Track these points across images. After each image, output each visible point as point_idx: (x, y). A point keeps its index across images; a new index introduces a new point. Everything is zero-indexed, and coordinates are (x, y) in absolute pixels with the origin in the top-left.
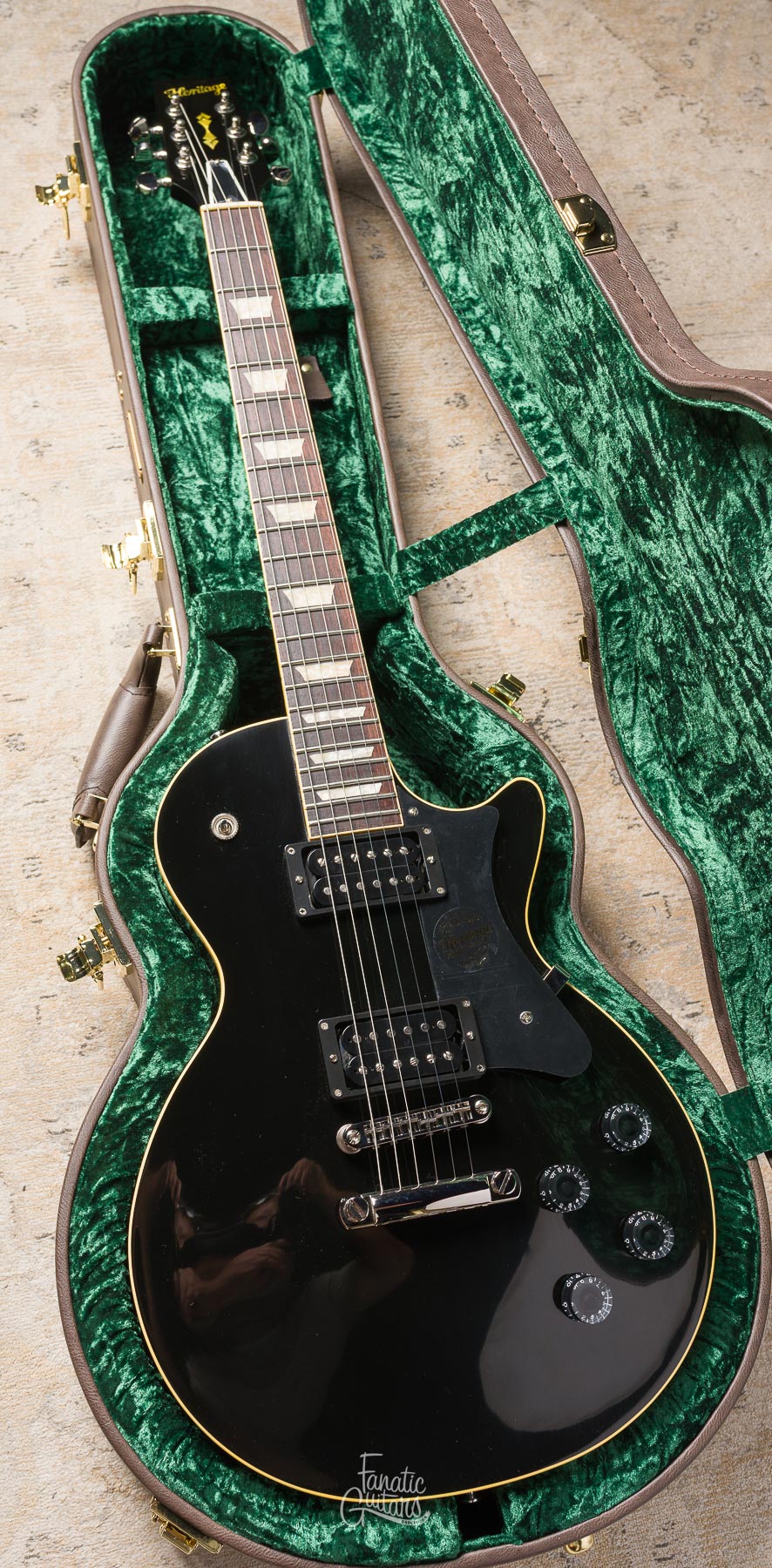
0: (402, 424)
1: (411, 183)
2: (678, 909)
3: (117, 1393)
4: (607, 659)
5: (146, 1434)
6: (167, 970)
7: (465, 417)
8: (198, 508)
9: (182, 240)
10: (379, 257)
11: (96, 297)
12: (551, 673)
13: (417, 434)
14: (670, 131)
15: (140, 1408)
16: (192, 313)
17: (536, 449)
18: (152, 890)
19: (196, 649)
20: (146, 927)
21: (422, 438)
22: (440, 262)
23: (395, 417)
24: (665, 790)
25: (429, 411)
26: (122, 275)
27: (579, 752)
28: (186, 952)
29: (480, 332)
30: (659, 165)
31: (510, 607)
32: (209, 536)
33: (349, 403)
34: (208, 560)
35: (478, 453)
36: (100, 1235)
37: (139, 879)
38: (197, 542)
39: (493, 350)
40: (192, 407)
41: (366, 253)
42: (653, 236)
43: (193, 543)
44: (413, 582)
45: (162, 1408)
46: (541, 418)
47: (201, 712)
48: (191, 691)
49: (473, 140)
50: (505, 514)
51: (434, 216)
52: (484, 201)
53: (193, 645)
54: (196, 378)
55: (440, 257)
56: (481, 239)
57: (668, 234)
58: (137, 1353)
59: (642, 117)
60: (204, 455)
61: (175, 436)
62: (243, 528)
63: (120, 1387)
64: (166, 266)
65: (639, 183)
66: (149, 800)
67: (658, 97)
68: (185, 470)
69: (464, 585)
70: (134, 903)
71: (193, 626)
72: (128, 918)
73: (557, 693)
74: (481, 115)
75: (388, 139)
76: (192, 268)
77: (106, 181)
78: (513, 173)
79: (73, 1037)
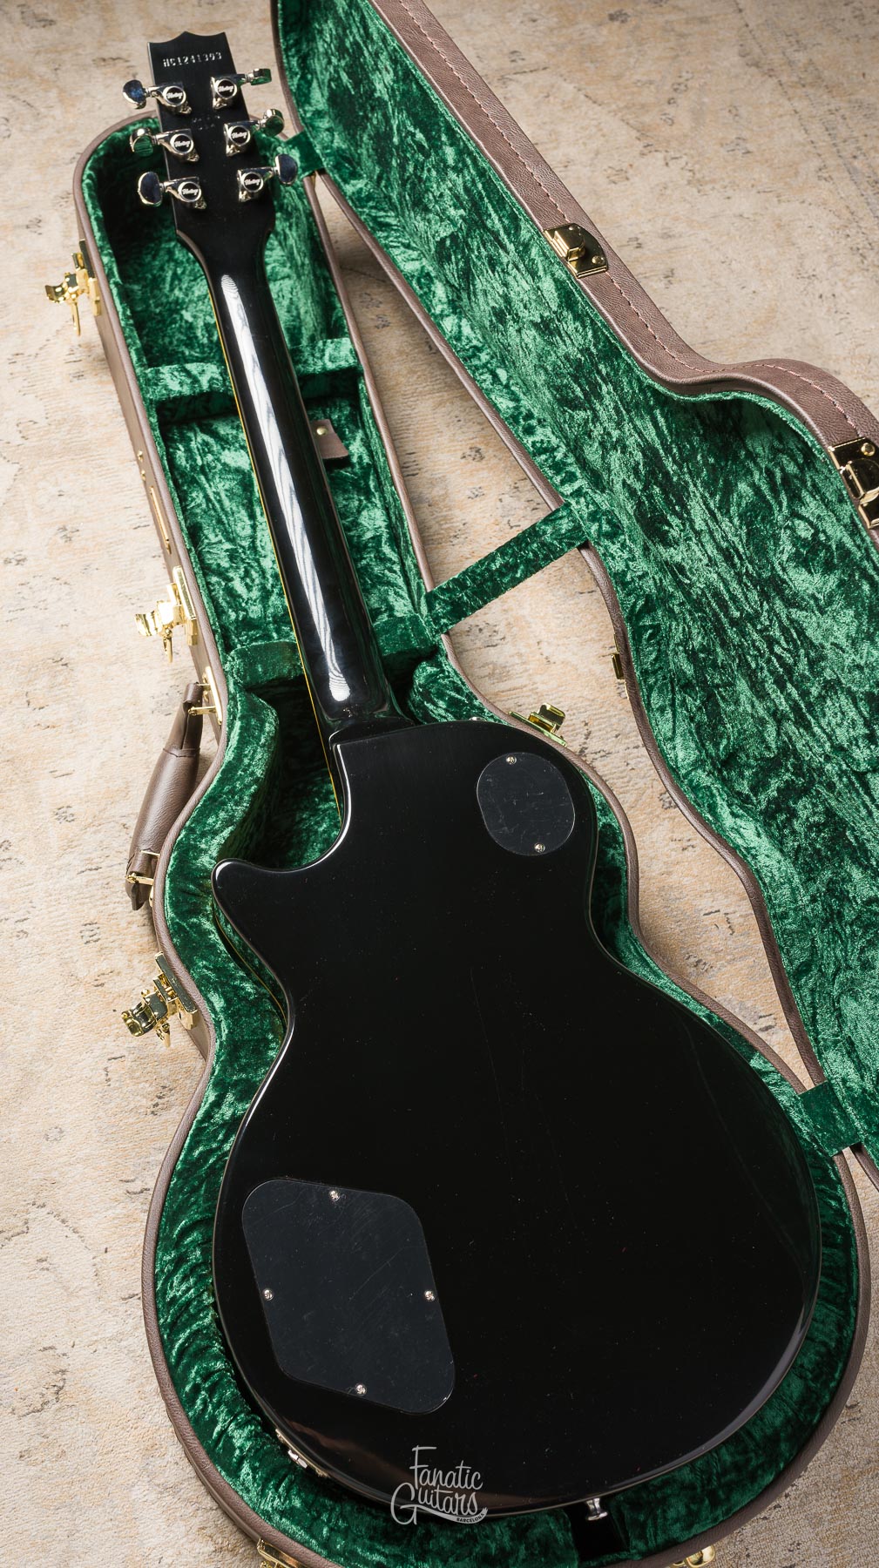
0: (421, 481)
1: (408, 246)
2: (741, 925)
3: (215, 1435)
4: (641, 672)
5: (248, 1474)
6: (233, 1013)
7: (483, 469)
8: (227, 570)
9: (191, 327)
10: (384, 326)
11: (113, 388)
12: (590, 706)
13: (437, 489)
14: (657, 185)
15: (239, 1448)
16: (205, 386)
17: (551, 478)
18: (212, 936)
19: (236, 702)
20: (209, 973)
21: (442, 492)
22: (442, 316)
23: (413, 475)
24: (712, 796)
25: (446, 467)
26: (135, 358)
27: (626, 780)
28: (250, 994)
29: (487, 376)
30: (650, 217)
31: (544, 646)
32: (240, 596)
33: (366, 460)
34: (240, 619)
35: (499, 503)
36: (185, 1278)
37: (198, 927)
38: (228, 603)
39: (501, 391)
40: (213, 476)
41: (371, 324)
42: (650, 284)
43: (224, 604)
44: (444, 621)
45: (262, 1447)
46: (554, 449)
47: (246, 761)
48: (234, 741)
49: (462, 192)
50: (527, 544)
51: (433, 275)
52: (479, 248)
53: (232, 698)
54: (215, 449)
55: (442, 311)
56: (479, 286)
57: (665, 281)
58: (232, 1393)
59: (629, 175)
60: (228, 520)
61: (199, 505)
62: (273, 586)
63: (218, 1429)
64: (178, 352)
65: (633, 236)
66: (202, 850)
67: (643, 154)
68: (211, 536)
69: (496, 629)
70: (195, 950)
71: (231, 681)
72: (189, 965)
73: (599, 725)
74: (468, 167)
75: (383, 209)
77: (113, 273)
78: (504, 216)
79: (145, 1097)
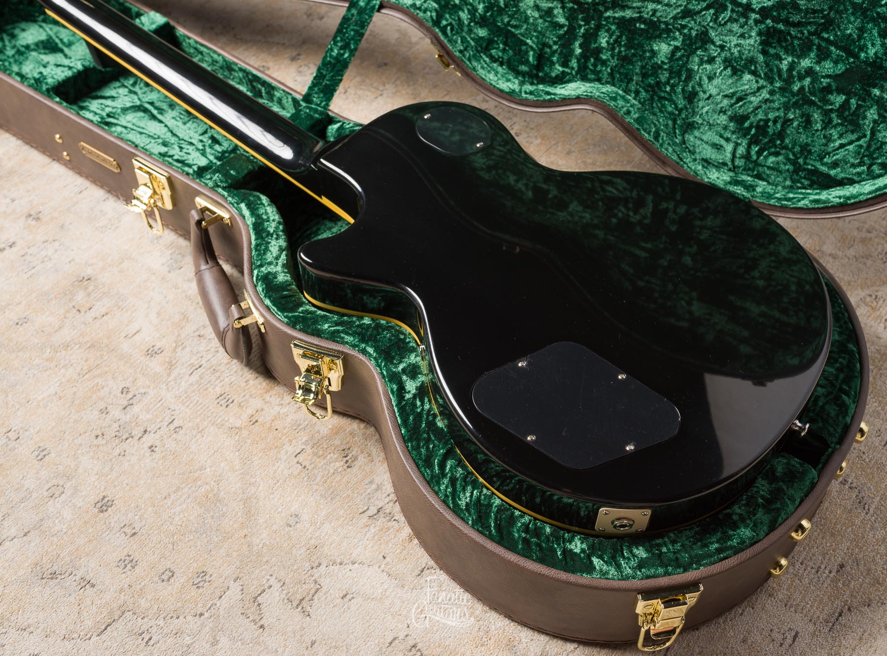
3: (560, 556)
5: (599, 563)
6: (369, 337)
15: (581, 552)
19: (232, 197)
20: (335, 328)
37: (307, 311)
48: (248, 213)
50: (346, 29)
63: (559, 553)
66: (275, 272)
70: (316, 322)
71: (220, 189)
72: (319, 334)
79: (335, 462)
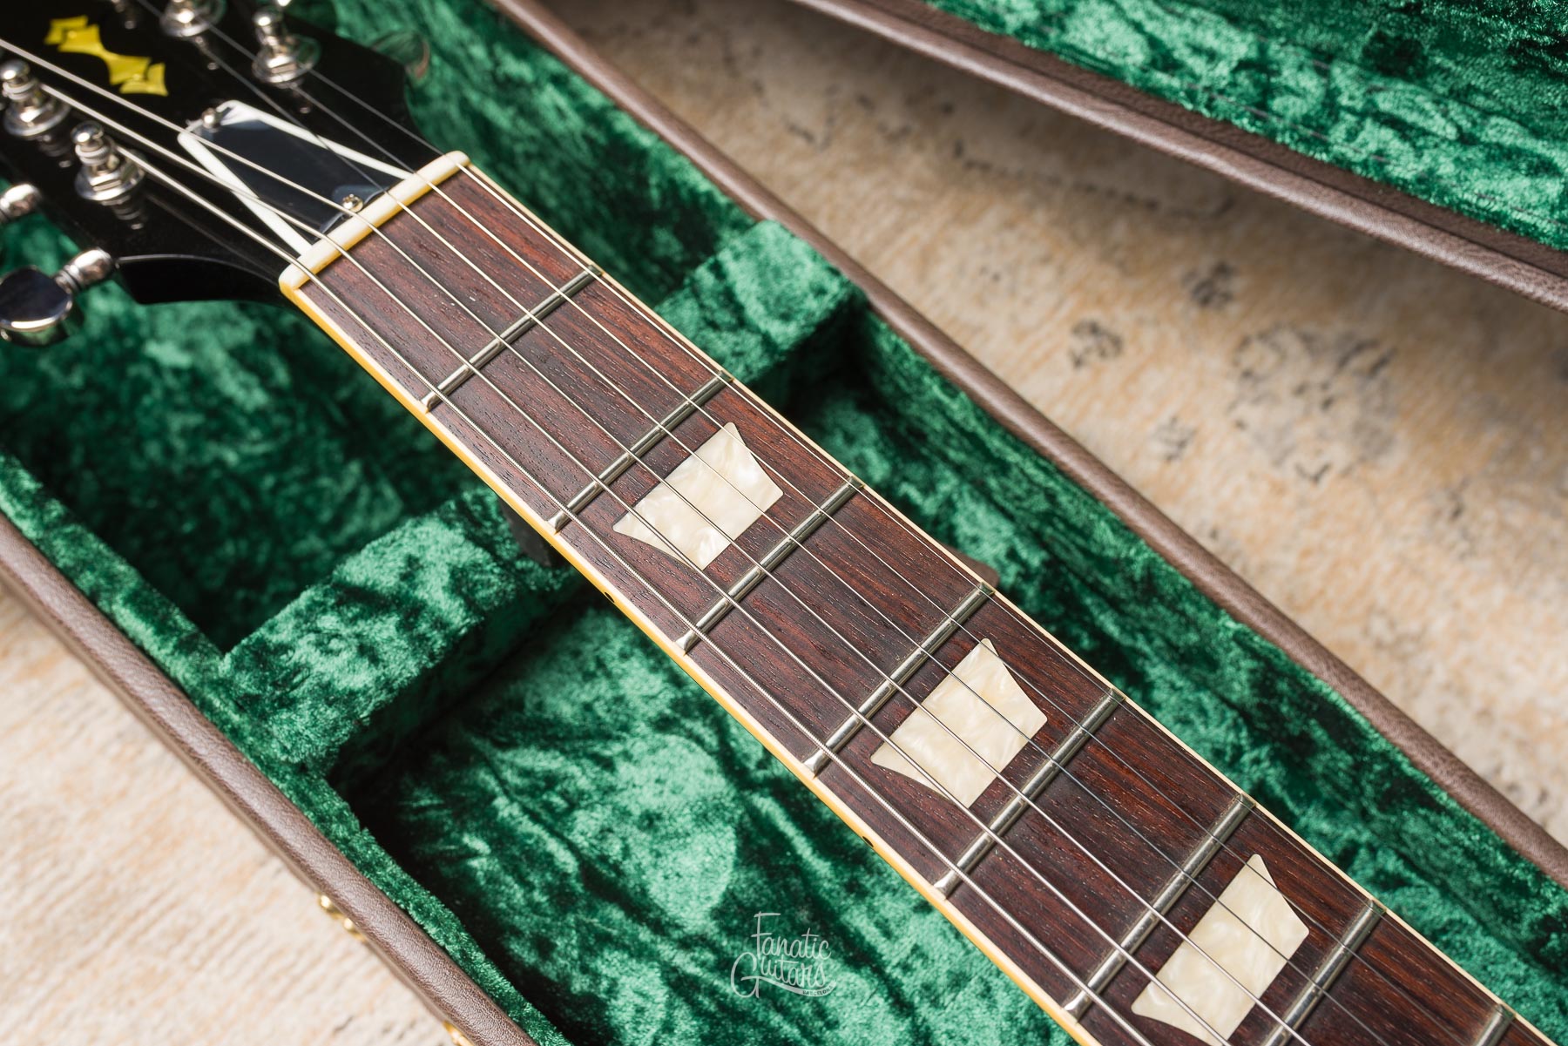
9: (197, 380)
16: (456, 615)
26: (143, 630)
35: (1245, 437)
54: (583, 783)
64: (203, 471)
76: (272, 434)
